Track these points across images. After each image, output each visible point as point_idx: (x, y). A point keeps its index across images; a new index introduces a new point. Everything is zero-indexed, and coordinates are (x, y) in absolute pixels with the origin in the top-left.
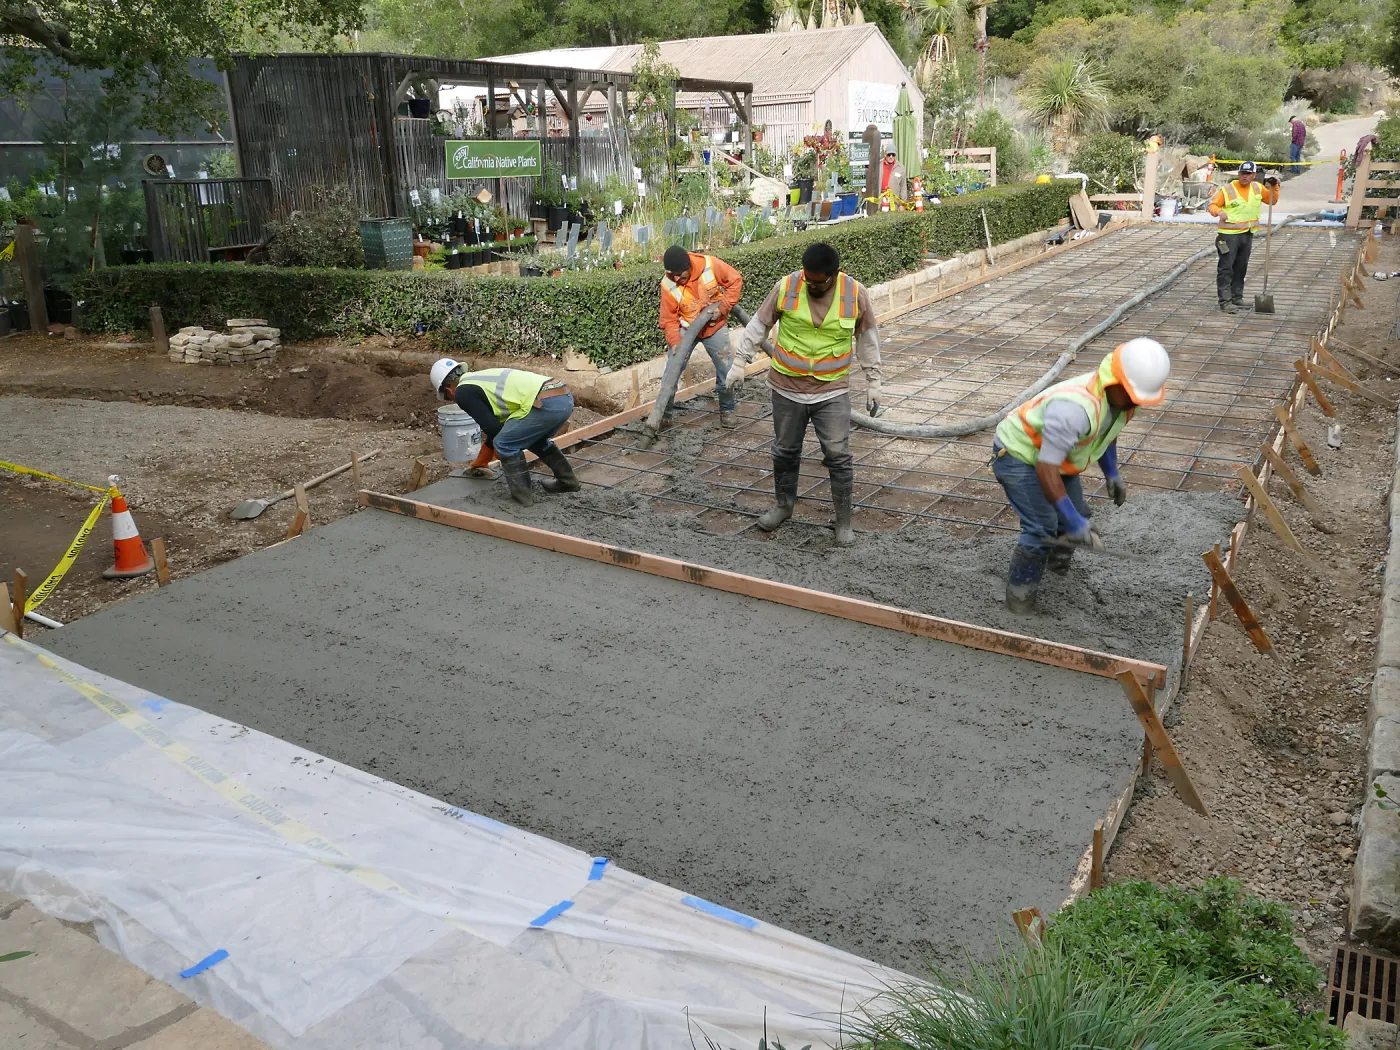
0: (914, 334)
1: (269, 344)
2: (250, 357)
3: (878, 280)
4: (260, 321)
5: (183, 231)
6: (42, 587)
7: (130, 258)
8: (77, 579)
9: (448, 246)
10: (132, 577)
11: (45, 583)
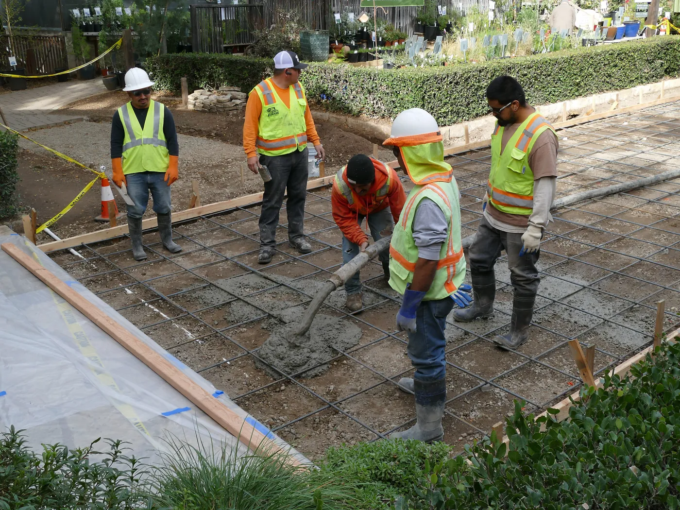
0: (647, 121)
1: (238, 102)
2: (227, 109)
3: (642, 82)
4: (236, 89)
5: (210, 35)
6: (53, 219)
7: (180, 49)
8: (82, 220)
9: (353, 48)
10: (107, 222)
11: (56, 217)
